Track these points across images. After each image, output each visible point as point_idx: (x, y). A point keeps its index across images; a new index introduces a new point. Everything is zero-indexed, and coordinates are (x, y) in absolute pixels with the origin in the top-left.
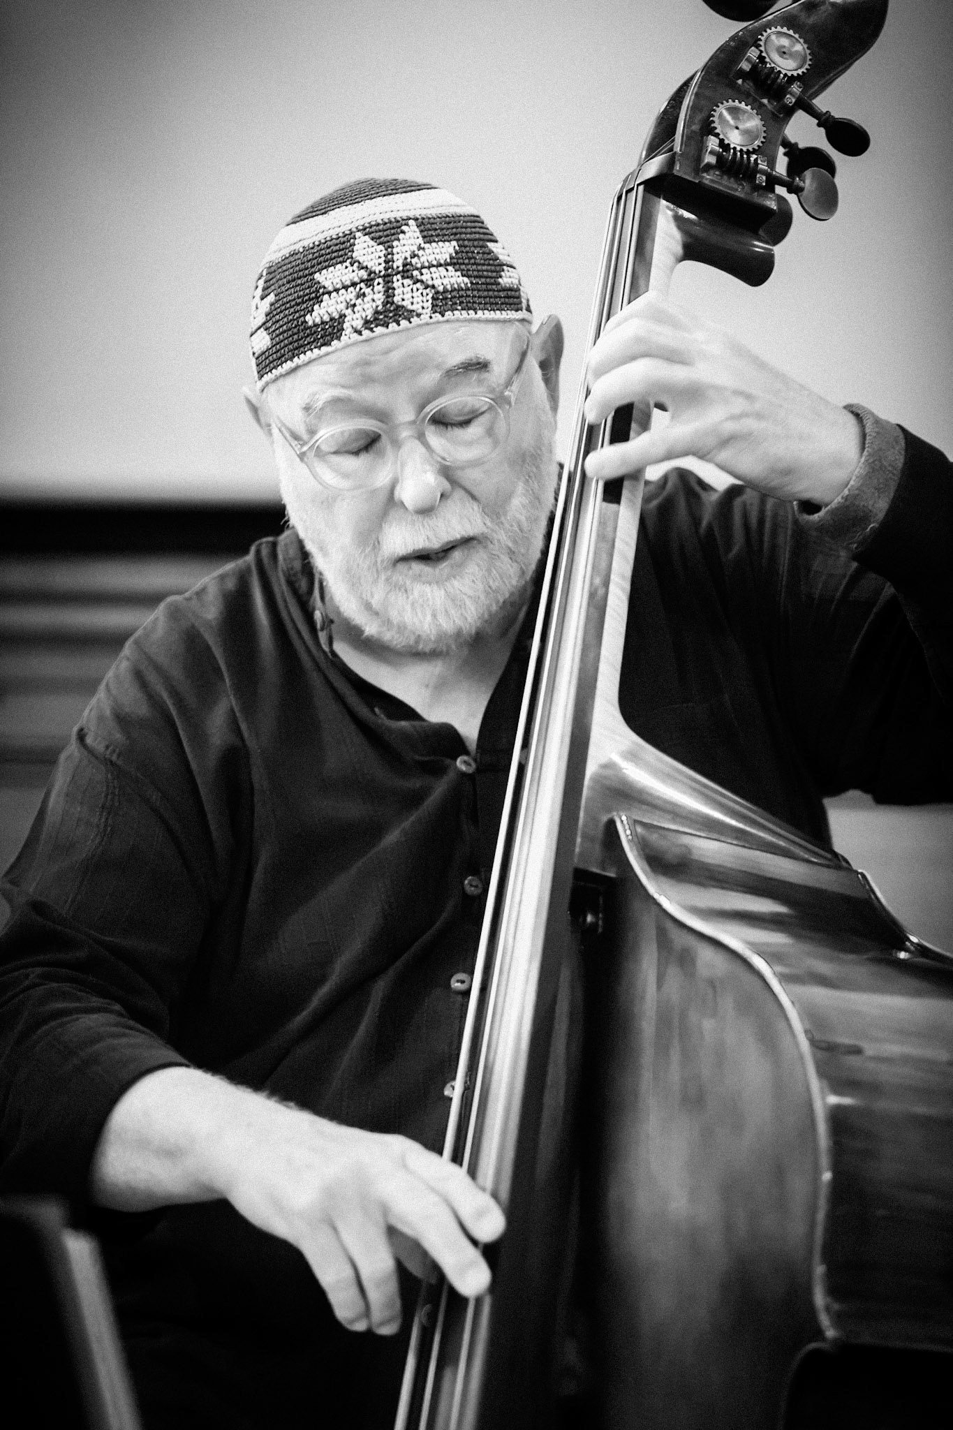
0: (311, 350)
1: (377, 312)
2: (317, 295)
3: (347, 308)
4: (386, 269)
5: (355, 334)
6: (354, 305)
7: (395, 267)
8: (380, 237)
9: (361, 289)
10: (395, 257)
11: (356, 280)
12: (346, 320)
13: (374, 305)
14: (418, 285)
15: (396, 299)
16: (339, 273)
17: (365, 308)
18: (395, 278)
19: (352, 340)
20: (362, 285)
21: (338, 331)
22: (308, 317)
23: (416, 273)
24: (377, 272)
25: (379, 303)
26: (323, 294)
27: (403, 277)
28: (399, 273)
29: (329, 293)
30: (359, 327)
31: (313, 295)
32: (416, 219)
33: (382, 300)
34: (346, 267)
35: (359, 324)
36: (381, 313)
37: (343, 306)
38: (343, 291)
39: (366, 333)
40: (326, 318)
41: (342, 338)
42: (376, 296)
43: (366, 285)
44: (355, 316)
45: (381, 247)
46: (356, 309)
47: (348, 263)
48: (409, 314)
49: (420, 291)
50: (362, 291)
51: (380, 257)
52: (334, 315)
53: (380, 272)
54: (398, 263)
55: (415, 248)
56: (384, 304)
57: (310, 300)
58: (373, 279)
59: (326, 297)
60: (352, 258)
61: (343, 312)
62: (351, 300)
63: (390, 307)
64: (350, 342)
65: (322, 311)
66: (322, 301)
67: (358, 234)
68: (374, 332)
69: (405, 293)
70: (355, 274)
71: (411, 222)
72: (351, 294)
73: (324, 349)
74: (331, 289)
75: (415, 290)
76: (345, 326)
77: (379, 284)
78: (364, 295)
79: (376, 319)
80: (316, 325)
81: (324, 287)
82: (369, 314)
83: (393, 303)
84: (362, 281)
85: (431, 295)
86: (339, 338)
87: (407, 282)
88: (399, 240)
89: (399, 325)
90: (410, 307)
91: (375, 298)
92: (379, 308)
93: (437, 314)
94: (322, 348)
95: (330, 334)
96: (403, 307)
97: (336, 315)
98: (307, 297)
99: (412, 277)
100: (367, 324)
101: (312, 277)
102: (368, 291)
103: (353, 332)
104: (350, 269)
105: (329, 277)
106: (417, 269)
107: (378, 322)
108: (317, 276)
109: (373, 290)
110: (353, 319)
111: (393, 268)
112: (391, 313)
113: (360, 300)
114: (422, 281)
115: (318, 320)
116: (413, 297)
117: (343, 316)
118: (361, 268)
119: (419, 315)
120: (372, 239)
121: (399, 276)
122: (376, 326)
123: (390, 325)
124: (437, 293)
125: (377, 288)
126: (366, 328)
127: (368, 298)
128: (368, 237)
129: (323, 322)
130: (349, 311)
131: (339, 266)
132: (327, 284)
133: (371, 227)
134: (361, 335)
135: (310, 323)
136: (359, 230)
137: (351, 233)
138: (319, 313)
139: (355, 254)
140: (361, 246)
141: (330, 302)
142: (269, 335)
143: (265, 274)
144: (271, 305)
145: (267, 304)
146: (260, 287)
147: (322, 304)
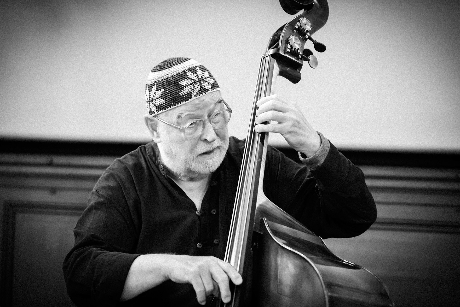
0: (183, 102)
2: (182, 88)
4: (198, 79)
8: (193, 72)
10: (199, 76)
11: (192, 83)
15: (203, 87)
17: (196, 90)
18: (201, 81)
19: (195, 98)
20: (194, 84)
21: (190, 96)
22: (180, 94)
24: (196, 80)
25: (199, 88)
26: (183, 87)
28: (201, 80)
29: (185, 87)
31: (180, 88)
32: (198, 66)
35: (195, 94)
37: (190, 90)
38: (189, 86)
40: (186, 93)
41: (192, 98)
42: (198, 87)
44: (194, 92)
45: (194, 74)
46: (194, 90)
47: (187, 79)
49: (208, 84)
50: (194, 85)
51: (195, 76)
54: (200, 78)
55: (202, 74)
57: (179, 89)
58: (196, 82)
63: (202, 89)
65: (184, 92)
67: (187, 71)
68: (200, 96)
69: (205, 85)
70: (191, 81)
71: (197, 67)
72: (191, 87)
73: (187, 102)
74: (185, 85)
75: (207, 84)
76: (192, 95)
79: (200, 92)
82: (198, 91)
87: (204, 82)
88: (197, 72)
89: (205, 93)
90: (207, 89)
93: (213, 89)
95: (188, 97)
96: (205, 89)
97: (189, 92)
102: (196, 85)
103: (194, 96)
104: (189, 80)
105: (183, 83)
106: (205, 79)
108: (179, 83)
112: (202, 91)
113: (194, 88)
115: (184, 94)
116: (207, 86)
117: (191, 92)
118: (192, 80)
119: (209, 90)
120: (191, 72)
121: (202, 81)
122: (200, 94)
124: (211, 84)
125: (198, 84)
126: (197, 95)
127: (196, 87)
128: (190, 72)
129: (185, 94)
130: (192, 91)
131: (185, 80)
132: (183, 84)
133: (189, 69)
134: (197, 97)
135: (181, 95)
136: (186, 70)
137: (185, 71)
138: (183, 92)
139: (188, 76)
140: (189, 74)
141: (186, 89)
142: (164, 100)
143: (156, 84)
144: (163, 92)
145: (161, 92)
146: (155, 87)
147: (184, 90)
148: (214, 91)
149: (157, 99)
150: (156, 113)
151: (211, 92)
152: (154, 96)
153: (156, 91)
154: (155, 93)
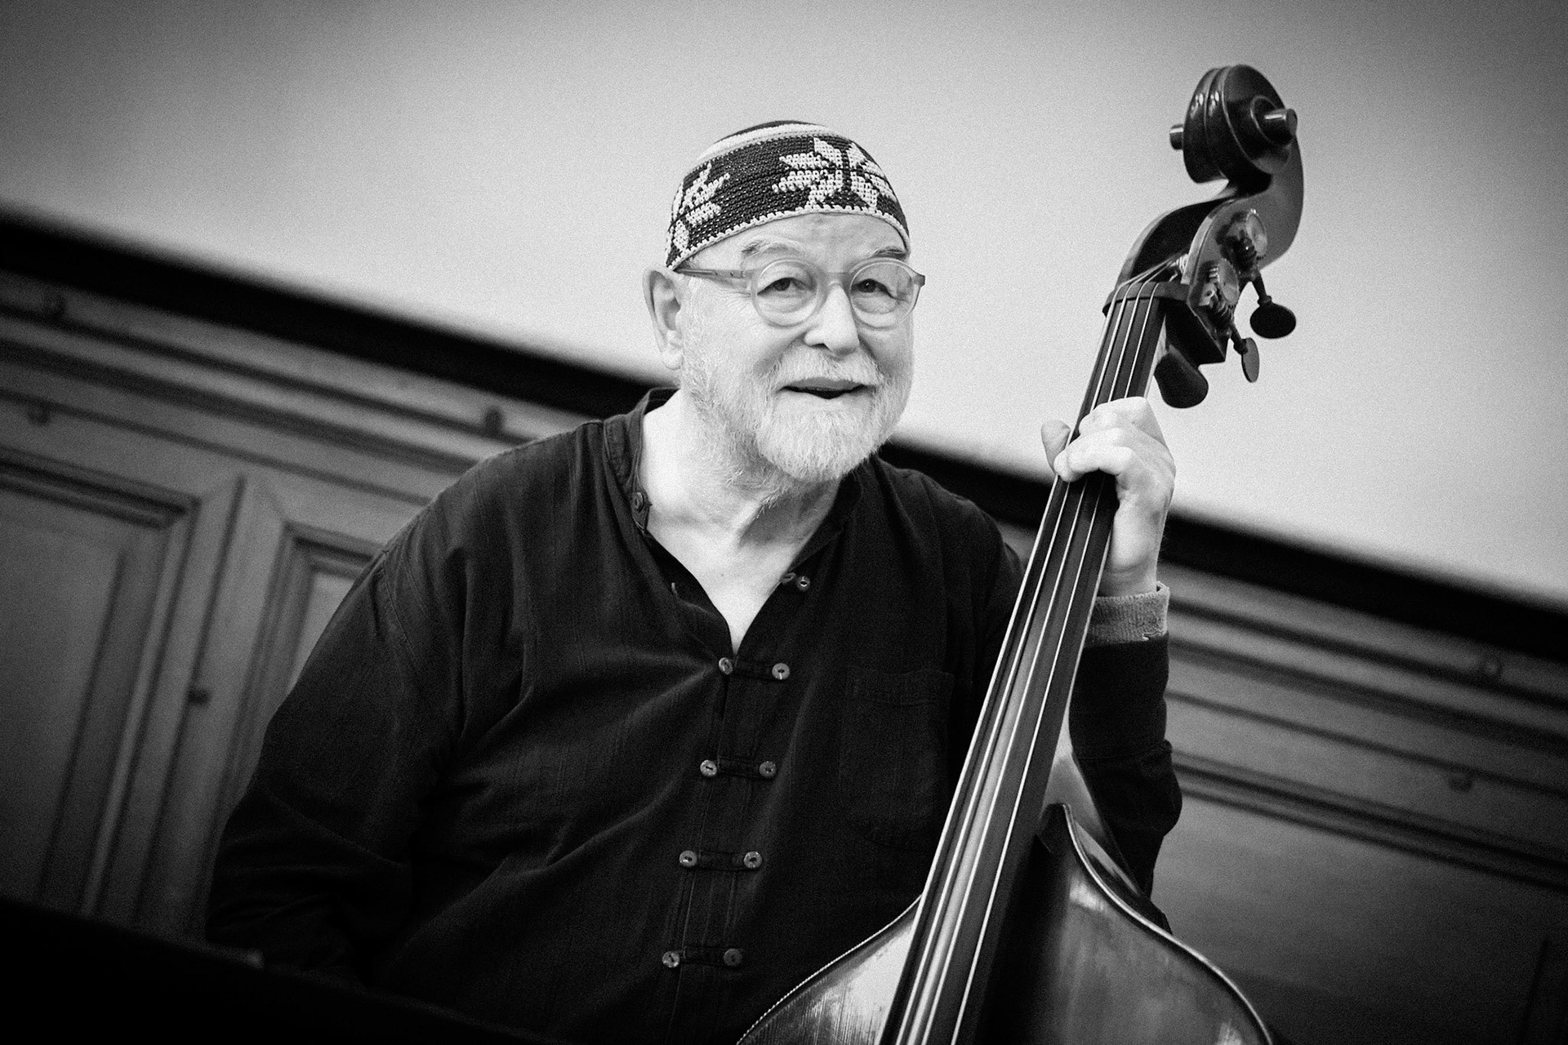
0: (774, 212)
1: (836, 193)
2: (784, 172)
3: (812, 185)
4: (844, 165)
5: (818, 206)
6: (818, 184)
7: (851, 166)
8: (835, 145)
9: (825, 173)
10: (850, 160)
11: (821, 166)
12: (811, 193)
13: (836, 188)
14: (869, 184)
15: (853, 188)
17: (828, 187)
18: (852, 174)
19: (815, 210)
20: (826, 171)
21: (804, 200)
22: (774, 186)
23: (866, 175)
24: (838, 165)
25: (839, 187)
26: (790, 171)
27: (858, 175)
28: (854, 171)
29: (796, 171)
30: (821, 201)
31: (780, 171)
33: (842, 186)
34: (810, 157)
35: (822, 199)
36: (841, 195)
37: (809, 182)
38: (809, 172)
39: (827, 207)
40: (792, 188)
41: (806, 207)
42: (837, 182)
43: (829, 172)
44: (818, 192)
45: (837, 151)
46: (820, 186)
47: (811, 153)
48: (862, 204)
49: (870, 190)
50: (825, 175)
51: (839, 157)
52: (800, 187)
53: (840, 166)
54: (853, 165)
55: (862, 160)
56: (844, 189)
57: (776, 174)
58: (834, 169)
59: (792, 173)
60: (814, 152)
61: (809, 186)
62: (816, 179)
63: (848, 193)
64: (812, 211)
65: (789, 184)
66: (788, 176)
67: (816, 139)
68: (833, 208)
69: (858, 185)
70: (818, 162)
72: (815, 175)
73: (788, 213)
74: (797, 167)
75: (867, 187)
76: (810, 197)
77: (840, 174)
78: (826, 178)
79: (836, 199)
80: (781, 192)
81: (790, 166)
82: (831, 193)
83: (850, 190)
84: (825, 168)
85: (876, 196)
86: (803, 206)
87: (861, 178)
88: (848, 150)
89: (853, 209)
90: (863, 199)
91: (835, 183)
92: (840, 191)
93: (881, 212)
94: (785, 212)
95: (796, 201)
96: (857, 196)
97: (802, 188)
98: (773, 172)
99: (864, 176)
100: (828, 200)
101: (777, 159)
102: (830, 176)
103: (816, 203)
104: (815, 159)
105: (794, 160)
107: (838, 201)
108: (781, 159)
109: (835, 176)
110: (817, 194)
111: (849, 166)
112: (846, 198)
113: (823, 181)
114: (871, 182)
115: (784, 189)
116: (865, 192)
117: (807, 190)
118: (823, 159)
119: (868, 207)
120: (830, 144)
121: (854, 174)
122: (835, 205)
123: (848, 207)
124: (881, 195)
125: (837, 176)
126: (827, 204)
127: (830, 181)
128: (825, 142)
129: (789, 191)
130: (814, 187)
131: (803, 155)
132: (792, 164)
133: (826, 136)
134: (822, 207)
135: (776, 191)
136: (816, 137)
137: (810, 137)
138: (784, 185)
139: (816, 150)
140: (819, 145)
141: (797, 178)
142: (720, 205)
143: (710, 165)
144: (725, 182)
145: (718, 184)
146: (704, 176)
147: (789, 178)
148: (884, 217)
149: (700, 205)
150: (685, 253)
151: (870, 213)
152: (694, 198)
153: (707, 183)
154: (700, 190)
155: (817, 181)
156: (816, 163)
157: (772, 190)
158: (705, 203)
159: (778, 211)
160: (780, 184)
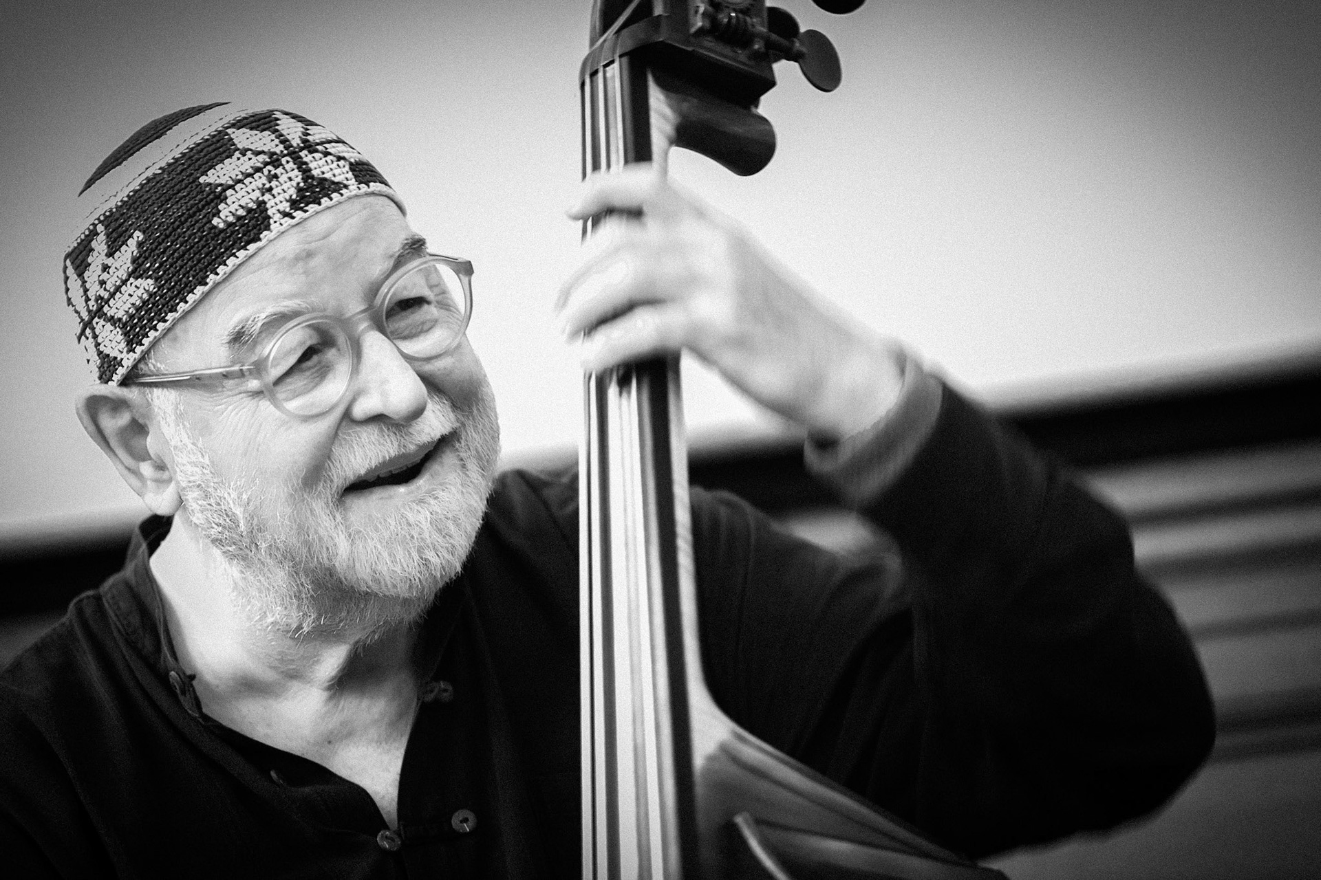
0: (234, 255)
1: (299, 189)
2: (217, 196)
3: (263, 195)
4: (286, 148)
5: (286, 219)
6: (270, 189)
7: (295, 145)
8: (259, 126)
9: (270, 171)
10: (288, 137)
11: (259, 165)
12: (268, 206)
13: (294, 183)
14: (329, 157)
15: (315, 173)
16: (233, 166)
17: (285, 189)
18: (302, 155)
19: (285, 225)
20: (269, 167)
21: (264, 220)
22: (215, 221)
23: (320, 148)
24: (278, 152)
25: (299, 179)
26: (224, 190)
27: (310, 152)
28: (302, 149)
29: (232, 187)
30: (288, 210)
31: (211, 197)
33: (300, 177)
34: (239, 159)
35: (286, 207)
36: (306, 190)
37: (258, 193)
38: (249, 179)
39: (299, 215)
40: (241, 212)
41: (272, 227)
42: (292, 174)
43: (274, 166)
44: (277, 200)
45: (267, 133)
46: (274, 192)
47: (237, 154)
48: (338, 187)
49: (336, 163)
50: (273, 173)
51: (272, 140)
52: (250, 205)
53: (281, 151)
54: (296, 142)
55: (301, 130)
56: (305, 180)
57: (208, 204)
58: (278, 160)
59: (229, 192)
60: (238, 149)
61: (261, 199)
62: (264, 185)
63: (312, 182)
64: (282, 229)
65: (232, 208)
66: (226, 198)
67: (229, 131)
68: (307, 211)
69: (321, 168)
70: (254, 161)
71: (277, 113)
72: (260, 180)
73: (252, 247)
74: (231, 182)
75: (330, 163)
76: (270, 213)
77: (288, 162)
78: (276, 176)
79: (303, 197)
80: (230, 225)
81: (221, 185)
82: (293, 193)
83: (313, 177)
84: (266, 164)
85: (347, 168)
86: (268, 228)
87: (317, 155)
88: (278, 125)
89: (331, 199)
90: (336, 180)
91: (291, 177)
92: (302, 185)
93: (363, 185)
94: (248, 247)
95: (254, 227)
96: (325, 179)
97: (252, 205)
98: (203, 203)
99: (317, 151)
100: (295, 204)
101: (197, 183)
102: (279, 171)
103: (282, 217)
104: (246, 158)
105: (220, 175)
106: (318, 144)
107: (306, 199)
108: (202, 180)
109: (284, 168)
110: (276, 204)
111: (292, 146)
112: (315, 190)
113: (274, 183)
114: (330, 153)
115: (231, 219)
116: (331, 169)
117: (261, 204)
118: (257, 153)
119: (346, 187)
120: (251, 129)
121: (305, 152)
122: (306, 206)
123: (323, 201)
124: (351, 164)
125: (288, 167)
126: (296, 210)
127: (283, 178)
128: (243, 130)
129: (239, 218)
130: (267, 197)
131: (227, 161)
132: (222, 181)
133: (239, 121)
134: (293, 218)
135: (222, 226)
136: (228, 128)
137: (220, 132)
138: (227, 213)
139: (240, 146)
140: (242, 138)
141: (239, 196)
142: (150, 277)
143: (100, 228)
144: (140, 245)
145: (130, 249)
146: (100, 245)
147: (229, 201)
148: (369, 190)
149: (118, 289)
150: (128, 360)
151: (354, 193)
152: (102, 283)
153: (110, 254)
154: (106, 268)
155: (267, 186)
156: (251, 163)
157: (215, 227)
158: (124, 282)
159: (239, 250)
160: (222, 215)
